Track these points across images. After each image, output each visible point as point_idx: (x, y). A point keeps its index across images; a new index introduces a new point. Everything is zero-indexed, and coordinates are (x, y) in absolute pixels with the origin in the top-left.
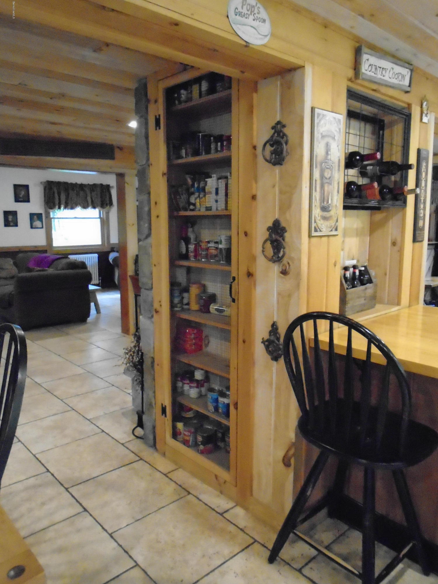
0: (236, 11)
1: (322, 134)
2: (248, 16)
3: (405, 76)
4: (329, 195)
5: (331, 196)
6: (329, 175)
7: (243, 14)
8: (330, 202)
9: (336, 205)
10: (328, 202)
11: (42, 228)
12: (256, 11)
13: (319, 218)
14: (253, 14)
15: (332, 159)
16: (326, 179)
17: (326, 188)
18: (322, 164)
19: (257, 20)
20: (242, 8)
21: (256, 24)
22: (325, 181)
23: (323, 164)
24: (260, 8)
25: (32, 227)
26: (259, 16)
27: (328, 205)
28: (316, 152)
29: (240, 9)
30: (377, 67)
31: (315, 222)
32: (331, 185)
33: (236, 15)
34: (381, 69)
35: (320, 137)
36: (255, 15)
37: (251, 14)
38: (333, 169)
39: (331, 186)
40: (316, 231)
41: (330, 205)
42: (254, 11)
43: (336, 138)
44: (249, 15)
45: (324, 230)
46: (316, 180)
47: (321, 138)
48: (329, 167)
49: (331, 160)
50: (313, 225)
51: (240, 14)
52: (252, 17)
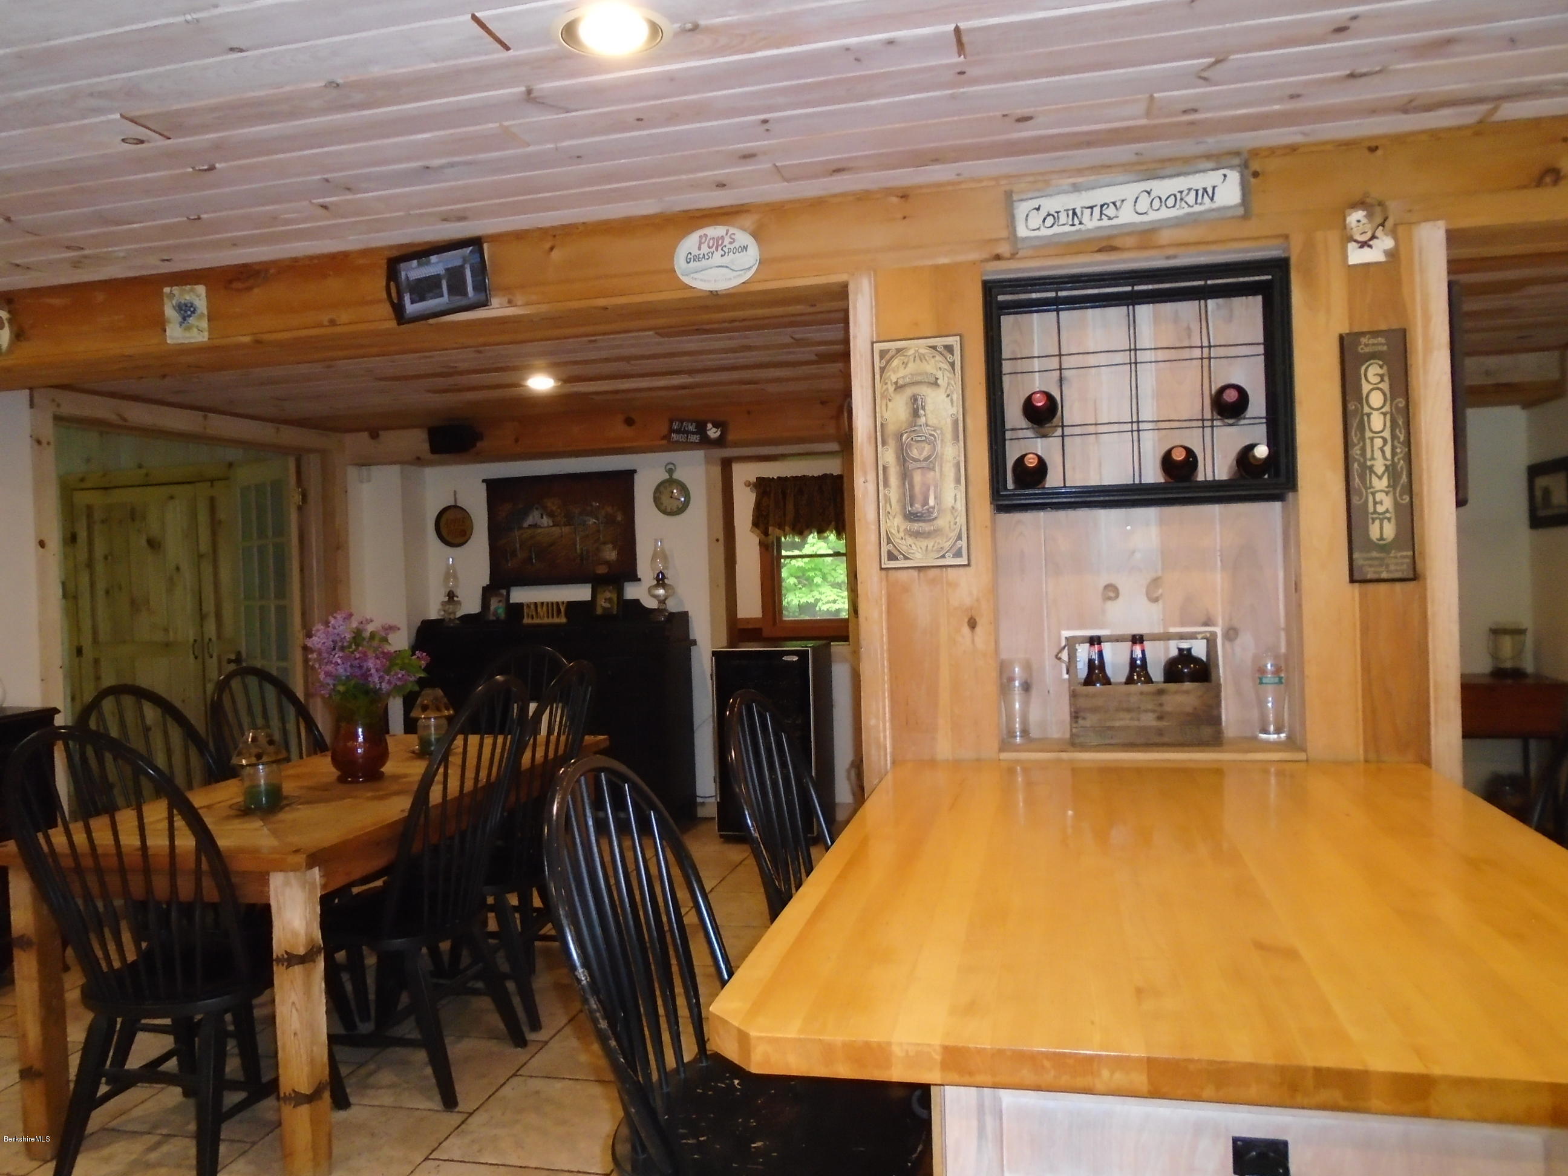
0: (689, 256)
1: (896, 383)
2: (710, 255)
3: (1214, 188)
4: (928, 490)
5: (935, 492)
6: (925, 454)
7: (701, 256)
8: (932, 502)
9: (953, 508)
10: (926, 502)
12: (727, 240)
13: (902, 534)
14: (720, 248)
15: (930, 423)
16: (916, 460)
17: (917, 477)
18: (902, 435)
19: (728, 253)
20: (700, 249)
21: (726, 260)
22: (911, 465)
23: (905, 436)
24: (734, 234)
26: (732, 247)
27: (928, 510)
28: (882, 417)
29: (695, 252)
30: (1078, 212)
31: (889, 541)
32: (935, 471)
33: (688, 263)
34: (1097, 210)
35: (891, 388)
36: (724, 248)
37: (717, 250)
38: (939, 442)
39: (932, 473)
40: (891, 557)
41: (934, 508)
42: (722, 243)
43: (939, 382)
44: (712, 254)
45: (918, 556)
46: (885, 468)
47: (895, 389)
48: (924, 438)
49: (927, 425)
50: (885, 549)
51: (697, 258)
52: (720, 252)
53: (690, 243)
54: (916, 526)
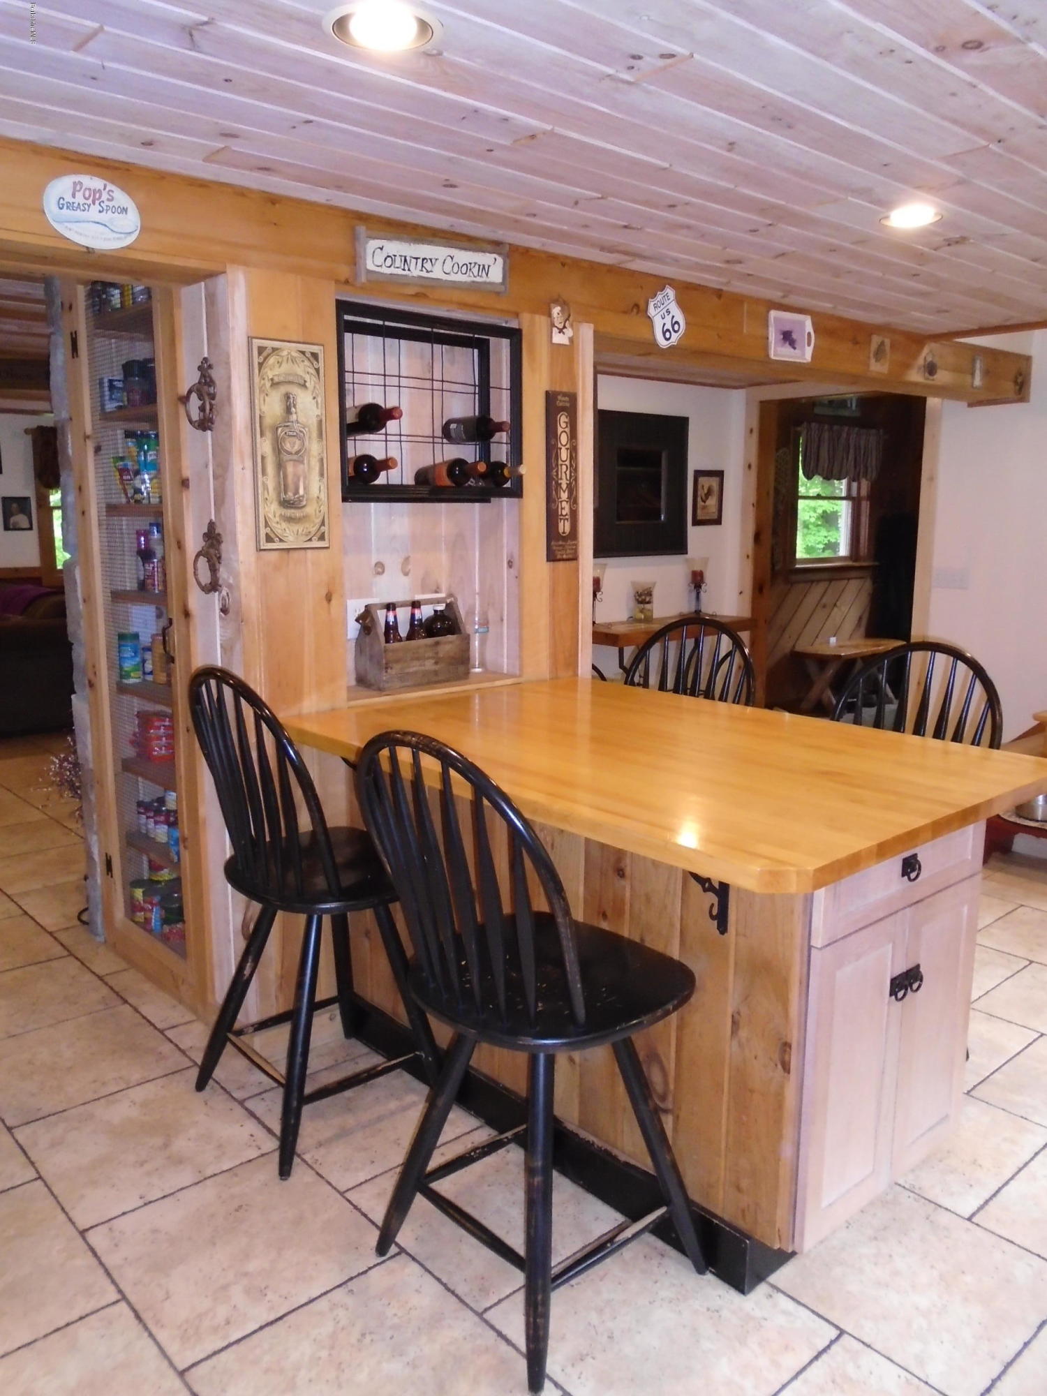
0: (61, 201)
1: (272, 380)
2: (86, 206)
3: (489, 266)
4: (299, 480)
5: (304, 483)
6: (296, 448)
7: (76, 205)
8: (301, 492)
9: (318, 497)
10: (297, 492)
11: (31, 529)
12: (105, 196)
13: (277, 519)
14: (97, 202)
15: (300, 421)
16: (290, 453)
17: (290, 469)
18: (277, 429)
19: (107, 210)
20: (74, 196)
21: (104, 217)
22: (285, 457)
23: (280, 430)
24: (112, 191)
25: (7, 528)
26: (111, 204)
27: (298, 498)
28: (260, 410)
29: (68, 198)
30: (408, 259)
31: (267, 525)
32: (304, 464)
33: (61, 209)
34: (420, 261)
35: (268, 384)
36: (102, 204)
37: (94, 203)
38: (307, 437)
39: (301, 466)
40: (269, 539)
41: (303, 496)
42: (100, 197)
43: (307, 384)
44: (89, 206)
45: (291, 538)
46: (263, 458)
47: (271, 386)
48: (295, 434)
49: (298, 422)
50: (263, 532)
51: (70, 206)
52: (97, 207)
53: (61, 187)
54: (289, 512)
